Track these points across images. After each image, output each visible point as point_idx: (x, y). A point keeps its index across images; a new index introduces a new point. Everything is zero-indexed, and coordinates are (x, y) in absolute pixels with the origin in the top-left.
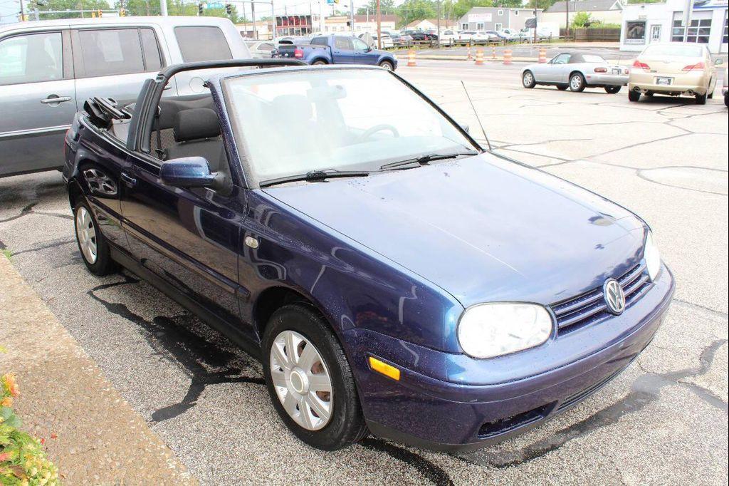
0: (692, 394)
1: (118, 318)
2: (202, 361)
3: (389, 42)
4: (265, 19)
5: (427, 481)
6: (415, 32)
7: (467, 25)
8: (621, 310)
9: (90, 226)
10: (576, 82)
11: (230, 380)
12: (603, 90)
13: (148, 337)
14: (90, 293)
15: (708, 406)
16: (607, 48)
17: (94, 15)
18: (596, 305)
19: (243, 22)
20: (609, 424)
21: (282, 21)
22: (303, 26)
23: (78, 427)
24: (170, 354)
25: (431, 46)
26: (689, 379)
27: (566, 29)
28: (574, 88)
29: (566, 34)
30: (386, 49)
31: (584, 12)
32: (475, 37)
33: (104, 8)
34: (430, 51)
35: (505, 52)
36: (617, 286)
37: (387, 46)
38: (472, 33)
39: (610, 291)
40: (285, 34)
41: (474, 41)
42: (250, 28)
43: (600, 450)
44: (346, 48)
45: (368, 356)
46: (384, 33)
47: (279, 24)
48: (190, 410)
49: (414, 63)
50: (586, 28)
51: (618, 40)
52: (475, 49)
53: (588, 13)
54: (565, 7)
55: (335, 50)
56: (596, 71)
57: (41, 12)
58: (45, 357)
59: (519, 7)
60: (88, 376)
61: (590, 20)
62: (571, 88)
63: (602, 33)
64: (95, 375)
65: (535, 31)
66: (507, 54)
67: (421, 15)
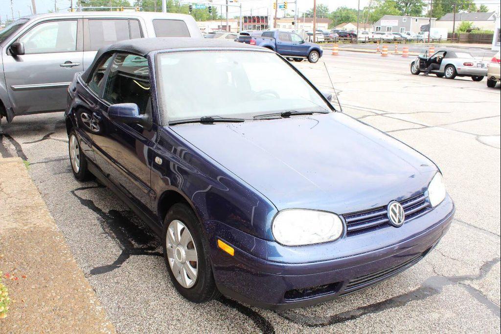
0: (466, 292)
1: (86, 209)
2: (132, 240)
3: (321, 38)
4: (237, 18)
5: (258, 330)
6: (340, 31)
7: (380, 28)
8: (400, 224)
9: (77, 148)
10: (449, 72)
11: (147, 254)
12: (470, 78)
13: (102, 222)
14: (73, 192)
15: (476, 302)
16: (482, 48)
17: (118, 10)
18: (381, 219)
19: (221, 19)
20: (398, 306)
21: (248, 19)
22: (263, 24)
23: (41, 272)
24: (113, 234)
25: (351, 42)
26: (467, 282)
27: (453, 33)
28: (448, 76)
29: (453, 37)
30: (319, 42)
31: (467, 22)
32: (384, 37)
33: (126, 6)
34: (350, 45)
35: (404, 48)
36: (399, 207)
37: (319, 40)
38: (382, 34)
39: (393, 210)
40: (249, 29)
41: (383, 39)
42: (224, 24)
43: (386, 323)
44: (286, 40)
45: (218, 239)
46: (318, 31)
47: (245, 22)
48: (116, 270)
49: (337, 53)
50: (468, 33)
51: (491, 43)
52: (383, 45)
53: (470, 22)
54: (453, 18)
55: (278, 41)
56: (465, 64)
57: (85, 7)
58: (32, 229)
59: (419, 16)
60: (54, 242)
61: (472, 27)
62: (446, 76)
63: (480, 37)
64: (60, 242)
65: (429, 34)
66: (405, 50)
67: (347, 19)
